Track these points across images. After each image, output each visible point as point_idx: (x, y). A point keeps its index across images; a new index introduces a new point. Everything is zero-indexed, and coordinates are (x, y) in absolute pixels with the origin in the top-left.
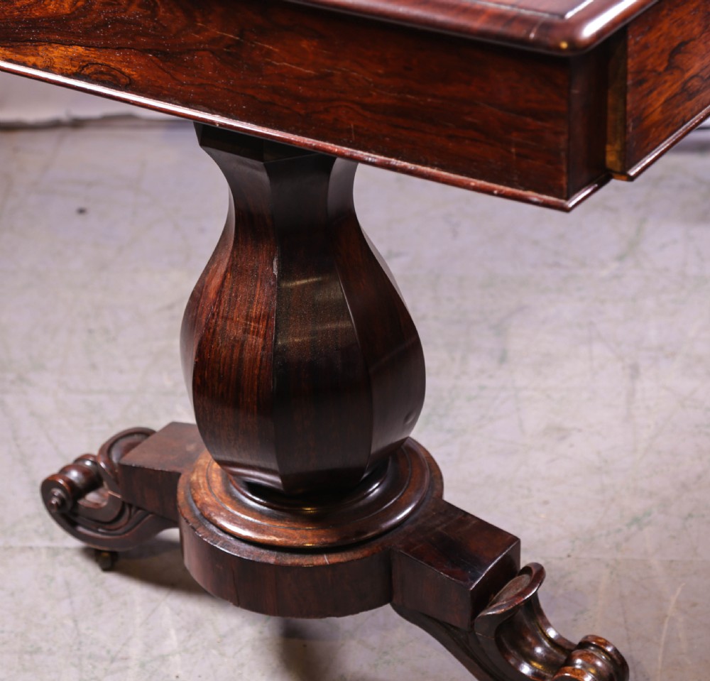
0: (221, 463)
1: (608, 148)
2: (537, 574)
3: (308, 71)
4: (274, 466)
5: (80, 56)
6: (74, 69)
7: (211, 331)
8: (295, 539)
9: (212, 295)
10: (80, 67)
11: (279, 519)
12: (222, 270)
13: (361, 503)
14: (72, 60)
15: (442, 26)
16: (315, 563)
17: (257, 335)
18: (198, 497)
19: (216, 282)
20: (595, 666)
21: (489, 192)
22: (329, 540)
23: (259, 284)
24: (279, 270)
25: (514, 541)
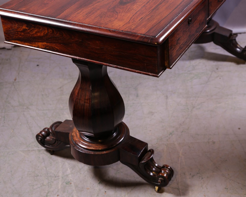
0: (79, 131)
1: (165, 62)
2: (152, 152)
3: (98, 48)
4: (92, 132)
5: (45, 44)
6: (44, 47)
7: (77, 102)
8: (97, 148)
9: (76, 94)
10: (45, 47)
11: (94, 143)
12: (78, 88)
13: (112, 138)
14: (43, 45)
15: (129, 39)
16: (102, 153)
17: (87, 103)
18: (74, 139)
19: (77, 91)
20: (166, 172)
21: (141, 73)
22: (105, 148)
23: (87, 92)
24: (92, 88)
25: (146, 144)
